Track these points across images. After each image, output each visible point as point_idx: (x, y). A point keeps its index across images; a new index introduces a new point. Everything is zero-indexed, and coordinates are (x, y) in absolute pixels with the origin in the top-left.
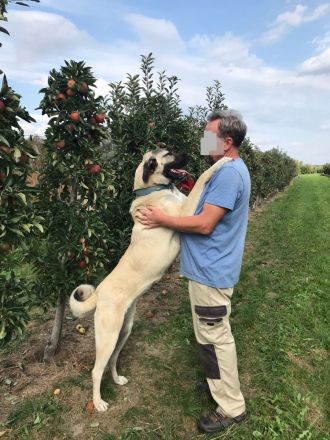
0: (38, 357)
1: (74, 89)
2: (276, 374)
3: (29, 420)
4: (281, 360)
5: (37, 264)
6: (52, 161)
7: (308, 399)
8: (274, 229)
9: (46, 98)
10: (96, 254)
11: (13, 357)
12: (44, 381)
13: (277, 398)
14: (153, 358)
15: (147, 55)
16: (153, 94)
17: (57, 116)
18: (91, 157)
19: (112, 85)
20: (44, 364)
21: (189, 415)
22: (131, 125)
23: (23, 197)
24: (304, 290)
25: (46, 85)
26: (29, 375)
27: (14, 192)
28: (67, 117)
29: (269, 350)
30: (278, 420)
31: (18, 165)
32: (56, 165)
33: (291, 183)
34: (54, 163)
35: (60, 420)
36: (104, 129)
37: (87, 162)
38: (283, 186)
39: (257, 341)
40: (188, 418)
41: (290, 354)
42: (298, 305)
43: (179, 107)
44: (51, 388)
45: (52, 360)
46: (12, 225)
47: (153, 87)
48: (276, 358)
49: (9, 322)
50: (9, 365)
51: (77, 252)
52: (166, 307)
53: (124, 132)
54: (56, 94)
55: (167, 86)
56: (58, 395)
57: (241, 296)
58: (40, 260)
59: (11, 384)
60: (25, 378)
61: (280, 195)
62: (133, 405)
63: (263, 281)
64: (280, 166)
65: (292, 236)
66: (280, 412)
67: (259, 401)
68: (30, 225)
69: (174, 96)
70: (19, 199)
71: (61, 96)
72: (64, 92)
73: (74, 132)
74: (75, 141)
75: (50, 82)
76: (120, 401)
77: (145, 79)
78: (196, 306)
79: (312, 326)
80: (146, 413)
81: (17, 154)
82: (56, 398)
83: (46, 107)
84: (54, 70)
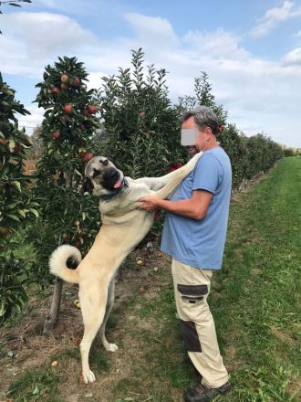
0: (38, 330)
1: (67, 84)
2: (259, 348)
3: (28, 390)
4: (264, 334)
5: (36, 245)
6: (48, 150)
7: (289, 372)
8: (259, 209)
9: (42, 92)
10: (90, 235)
11: (16, 330)
12: (43, 353)
13: (260, 370)
14: (144, 331)
15: (137, 50)
16: (143, 86)
17: (52, 108)
18: (84, 146)
19: (105, 79)
20: (43, 337)
21: (177, 387)
22: (123, 115)
23: (18, 184)
24: (287, 266)
25: (42, 80)
26: (29, 348)
27: (10, 180)
28: (61, 109)
29: (252, 324)
30: (261, 393)
31: (13, 155)
32: (52, 153)
33: (276, 165)
34: (50, 152)
35: (56, 391)
36: (97, 120)
37: (80, 151)
38: (268, 168)
39: (242, 315)
40: (176, 389)
41: (273, 328)
42: (281, 281)
43: (168, 97)
44: (49, 360)
45: (51, 333)
46: (9, 211)
47: (143, 80)
48: (260, 331)
49: (8, 301)
50: (11, 338)
51: (72, 234)
52: (158, 283)
53: (116, 122)
54: (50, 88)
55: (156, 79)
56: (56, 367)
57: (227, 272)
58: (39, 241)
59: (13, 357)
60: (26, 351)
61: (265, 177)
62: (125, 376)
63: (248, 258)
64: (264, 150)
65: (276, 215)
66: (263, 384)
67: (243, 373)
68: (26, 211)
69: (162, 87)
70: (14, 186)
71: (56, 90)
72: (59, 87)
73: (68, 123)
74: (69, 131)
75: (46, 77)
76: (113, 372)
77: (136, 72)
78: (179, 285)
79: (294, 301)
80: (137, 384)
81: (12, 145)
82: (53, 370)
83: (42, 100)
84: (49, 66)
